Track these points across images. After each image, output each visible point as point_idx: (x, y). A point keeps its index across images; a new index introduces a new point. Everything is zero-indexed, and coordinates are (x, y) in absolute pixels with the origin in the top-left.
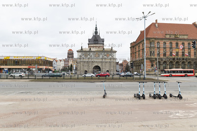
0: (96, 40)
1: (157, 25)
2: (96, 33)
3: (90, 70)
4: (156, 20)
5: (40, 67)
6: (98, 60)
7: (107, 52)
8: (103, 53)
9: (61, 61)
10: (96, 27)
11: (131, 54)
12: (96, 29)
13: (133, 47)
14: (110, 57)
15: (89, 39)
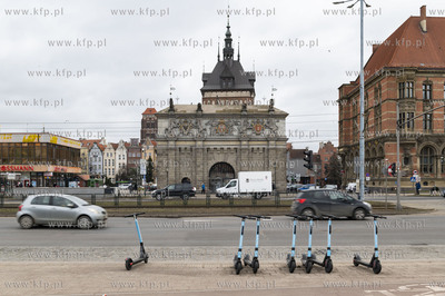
0: (228, 76)
1: (424, 23)
2: (228, 52)
3: (199, 177)
4: (423, 9)
5: (38, 168)
6: (225, 145)
7: (257, 115)
8: (242, 121)
9: (115, 146)
10: (228, 35)
11: (340, 122)
12: (228, 41)
13: (349, 98)
14: (267, 132)
15: (204, 75)
